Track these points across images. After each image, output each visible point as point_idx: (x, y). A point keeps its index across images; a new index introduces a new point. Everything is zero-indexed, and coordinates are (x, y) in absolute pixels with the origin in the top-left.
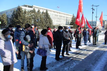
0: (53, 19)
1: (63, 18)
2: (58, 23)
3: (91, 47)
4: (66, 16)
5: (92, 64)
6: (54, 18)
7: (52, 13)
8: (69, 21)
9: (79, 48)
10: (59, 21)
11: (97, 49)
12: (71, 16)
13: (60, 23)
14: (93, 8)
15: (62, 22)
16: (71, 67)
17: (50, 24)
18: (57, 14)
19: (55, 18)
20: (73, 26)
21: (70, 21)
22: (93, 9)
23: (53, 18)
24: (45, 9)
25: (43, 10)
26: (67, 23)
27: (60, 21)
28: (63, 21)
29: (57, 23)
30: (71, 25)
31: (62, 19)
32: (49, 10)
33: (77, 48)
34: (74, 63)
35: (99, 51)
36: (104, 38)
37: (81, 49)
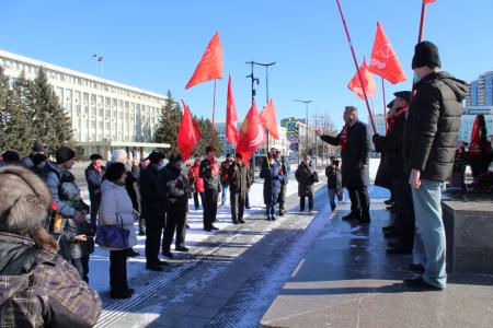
0: (75, 114)
1: (119, 109)
2: (99, 132)
3: (257, 222)
4: (137, 101)
5: (266, 266)
6: (79, 108)
7: (68, 84)
8: (152, 125)
9: (216, 229)
10: (102, 123)
11: (276, 227)
12: (159, 99)
13: (106, 132)
14: (252, 76)
15: (119, 130)
16: (203, 280)
17: (61, 138)
18: (91, 90)
19: (83, 109)
20: (168, 146)
21: (154, 121)
22: (255, 77)
23: (74, 109)
24: (30, 65)
25: (21, 66)
26: (139, 133)
27: (109, 124)
28: (120, 121)
29: (92, 131)
30: (160, 142)
31: (115, 113)
32: (52, 71)
33: (208, 227)
34: (211, 270)
35: (283, 230)
36: (297, 191)
37: (224, 232)
